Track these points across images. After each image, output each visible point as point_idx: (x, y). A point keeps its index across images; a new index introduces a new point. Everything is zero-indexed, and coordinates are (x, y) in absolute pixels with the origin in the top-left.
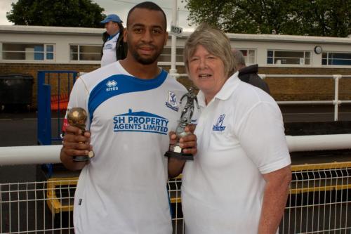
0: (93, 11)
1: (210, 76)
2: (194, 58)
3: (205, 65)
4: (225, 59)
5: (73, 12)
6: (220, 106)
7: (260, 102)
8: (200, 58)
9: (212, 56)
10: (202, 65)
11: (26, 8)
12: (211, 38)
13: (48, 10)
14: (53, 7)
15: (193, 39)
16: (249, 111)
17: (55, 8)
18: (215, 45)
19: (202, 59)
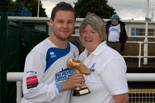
0: (110, 11)
1: (91, 41)
2: (84, 31)
3: (89, 35)
4: (102, 33)
5: (100, 11)
6: (94, 58)
7: (114, 57)
8: (87, 31)
9: (94, 31)
10: (88, 36)
11: (78, 9)
12: (96, 22)
13: (88, 10)
14: (91, 9)
15: (86, 21)
16: (108, 62)
17: (92, 9)
18: (97, 25)
19: (88, 32)
